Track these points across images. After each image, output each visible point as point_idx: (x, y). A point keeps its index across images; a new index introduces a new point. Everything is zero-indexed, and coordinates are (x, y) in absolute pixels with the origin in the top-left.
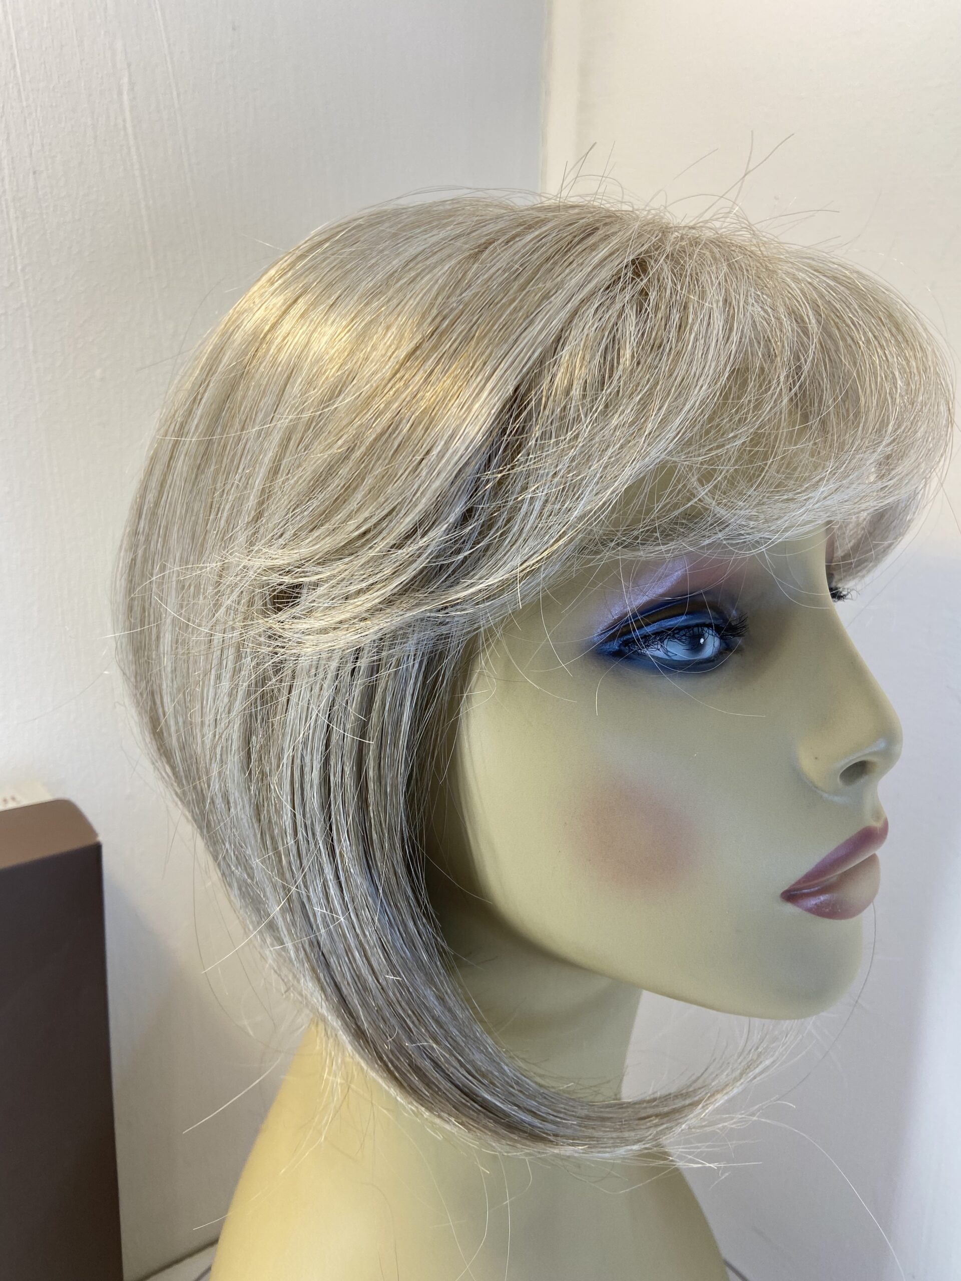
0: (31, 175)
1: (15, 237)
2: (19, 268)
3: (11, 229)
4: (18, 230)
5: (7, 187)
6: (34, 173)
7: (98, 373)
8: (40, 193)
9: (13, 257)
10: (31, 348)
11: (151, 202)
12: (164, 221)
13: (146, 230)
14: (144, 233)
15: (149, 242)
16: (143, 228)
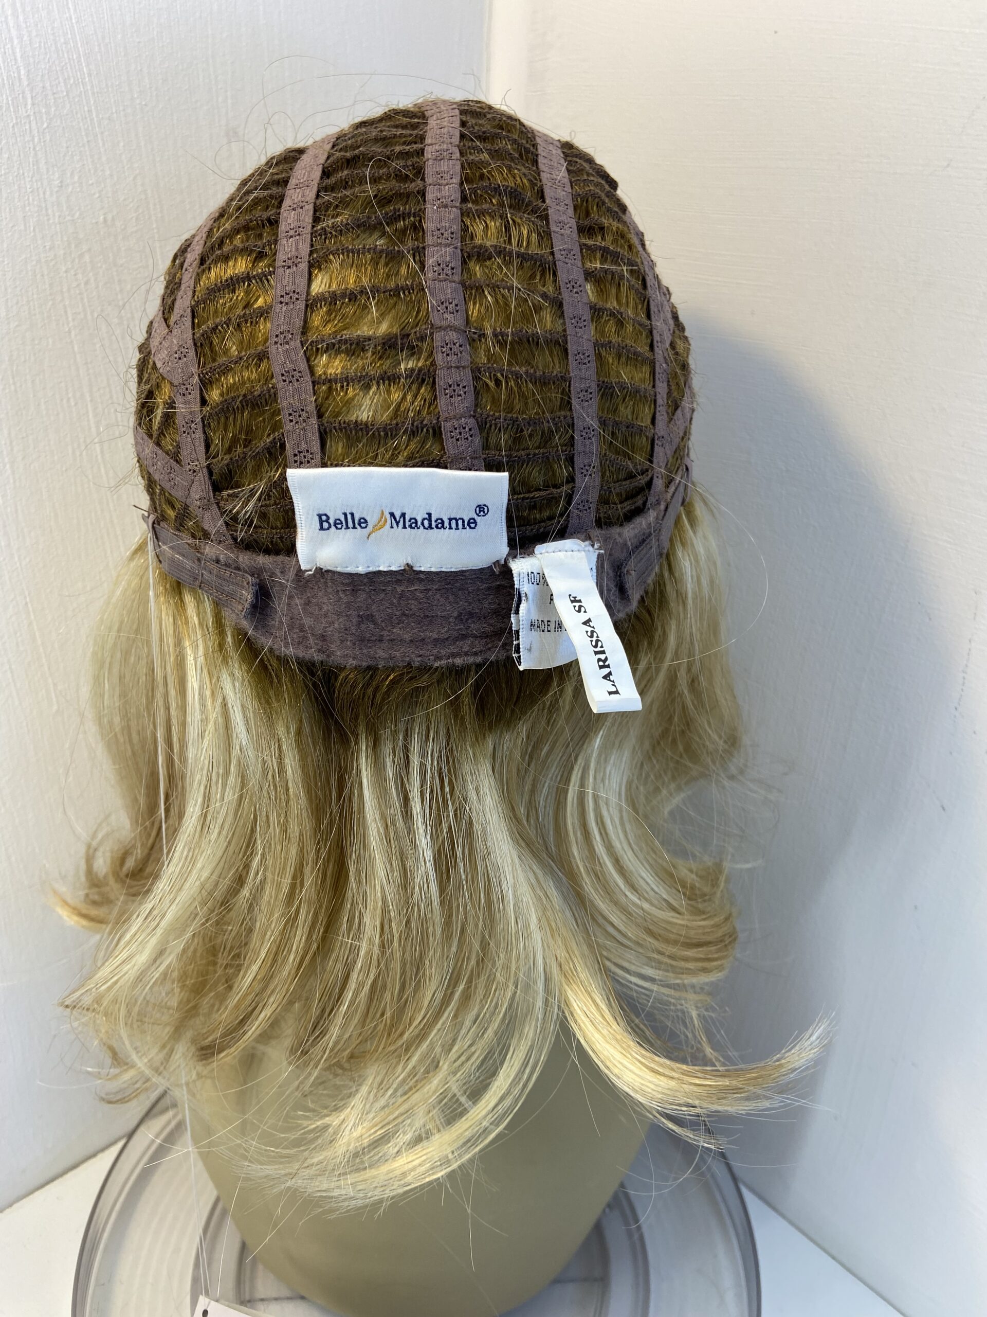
11: (21, 18)
12: (40, 42)
13: (18, 55)
14: (16, 59)
15: (23, 72)
16: (14, 53)
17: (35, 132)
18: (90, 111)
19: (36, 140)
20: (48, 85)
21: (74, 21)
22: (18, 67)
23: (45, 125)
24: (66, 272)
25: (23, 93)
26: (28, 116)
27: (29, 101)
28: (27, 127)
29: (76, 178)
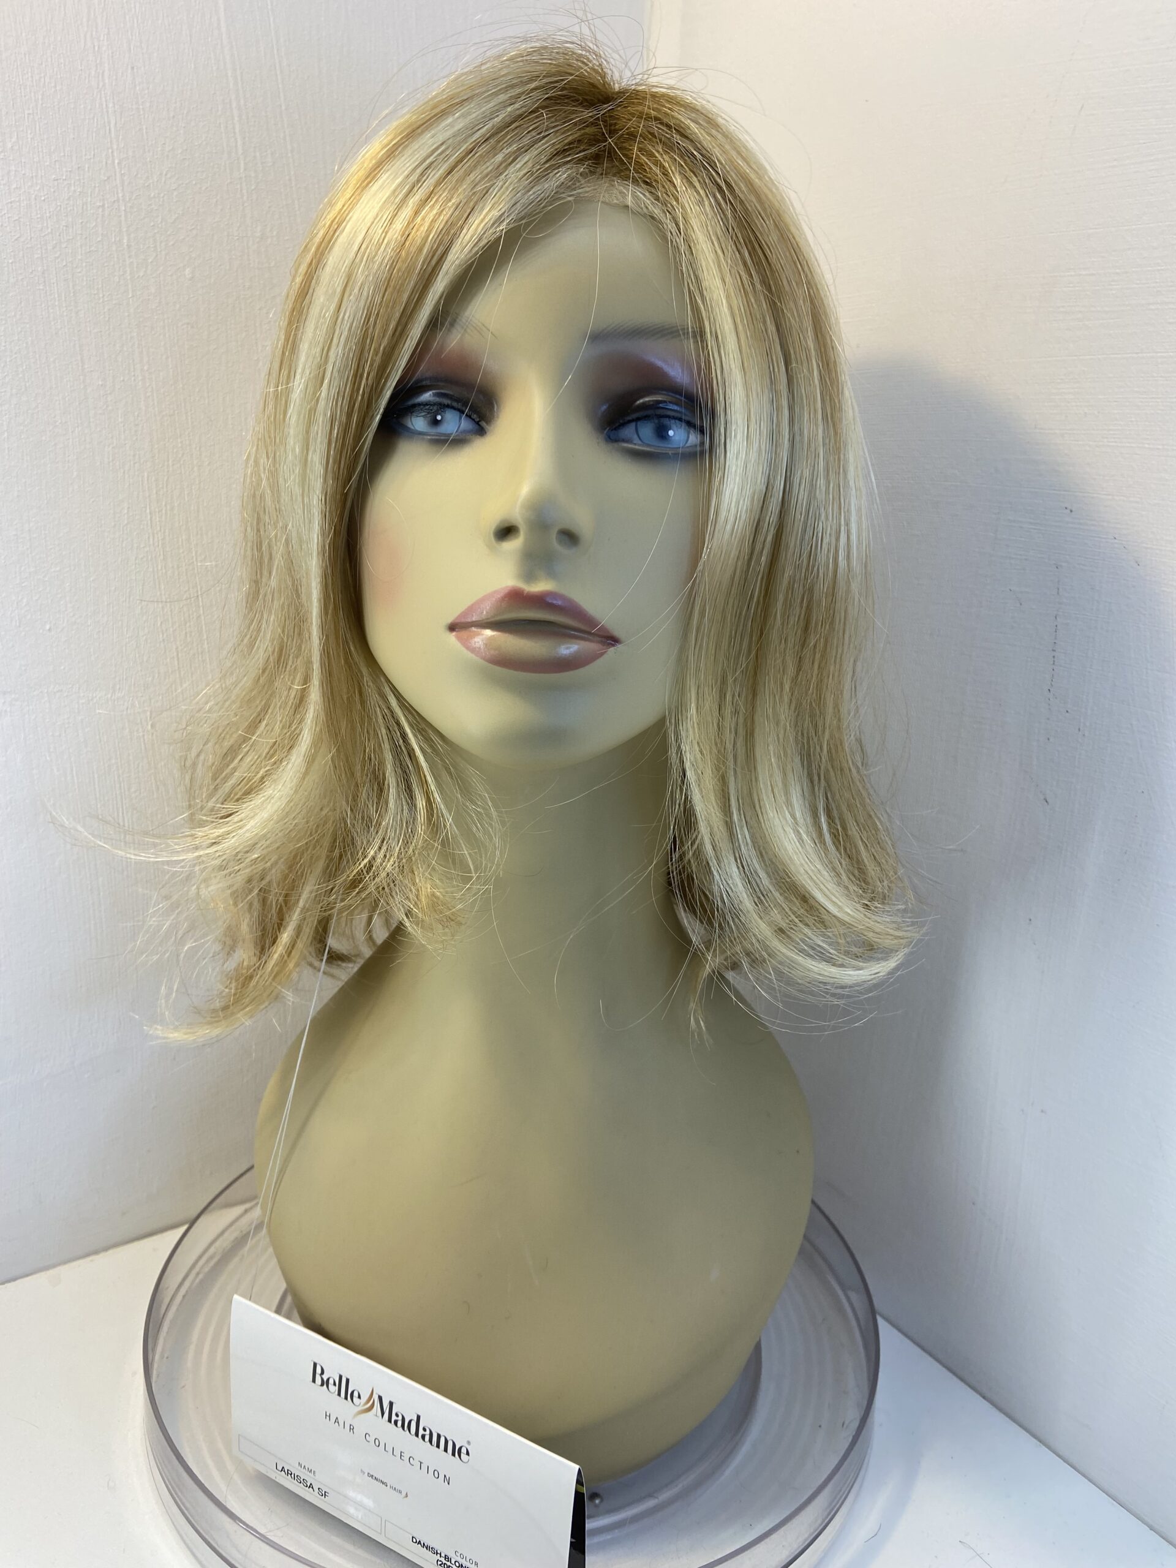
0: (129, 71)
1: (113, 130)
2: (116, 161)
3: (109, 123)
4: (116, 124)
5: (107, 81)
6: (133, 68)
7: (187, 271)
8: (138, 88)
9: (110, 151)
10: (125, 241)
11: (242, 102)
12: (255, 122)
13: (237, 130)
14: (235, 133)
15: (240, 143)
16: (234, 128)
17: (244, 191)
18: (290, 180)
19: (245, 198)
20: (258, 154)
21: (283, 108)
22: (236, 139)
23: (253, 187)
24: (260, 309)
25: (238, 159)
26: (241, 178)
27: (242, 166)
28: (239, 186)
29: (275, 233)
